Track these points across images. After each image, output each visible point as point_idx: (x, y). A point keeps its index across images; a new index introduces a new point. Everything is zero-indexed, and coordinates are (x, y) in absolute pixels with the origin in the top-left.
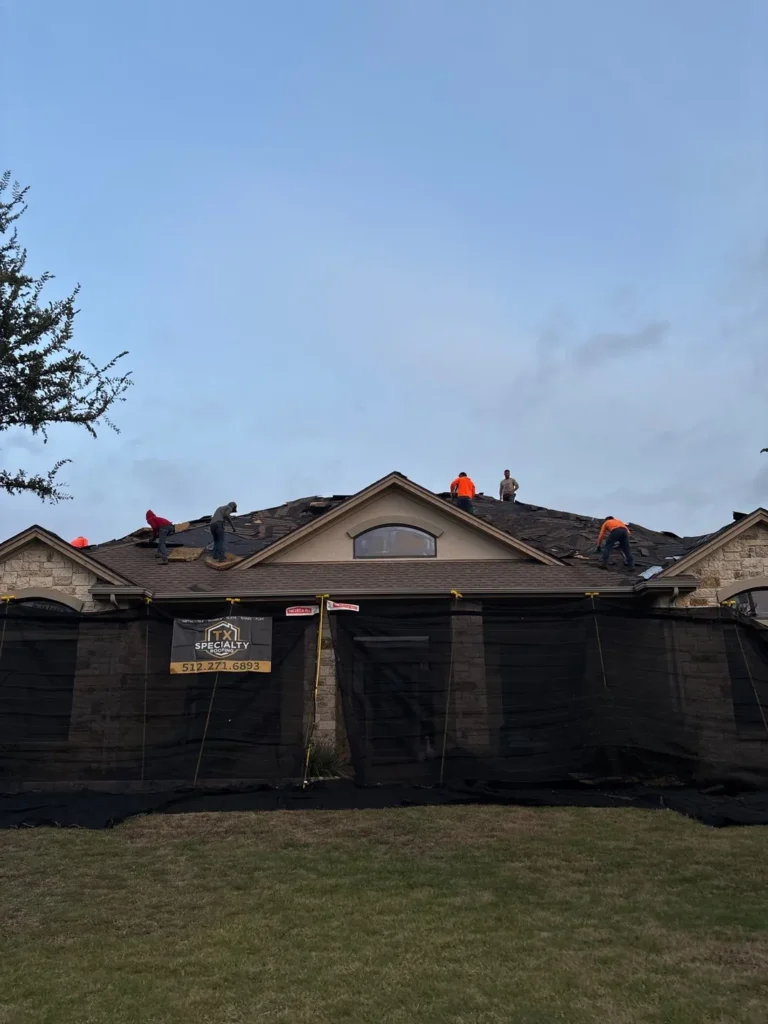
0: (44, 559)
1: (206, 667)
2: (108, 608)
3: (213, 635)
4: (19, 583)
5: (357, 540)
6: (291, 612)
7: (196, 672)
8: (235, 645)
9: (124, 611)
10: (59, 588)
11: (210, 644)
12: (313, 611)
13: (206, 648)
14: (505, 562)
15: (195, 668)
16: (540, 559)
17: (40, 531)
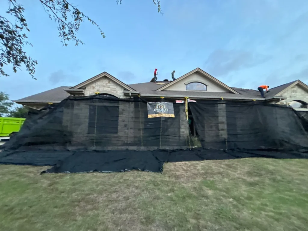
0: (107, 82)
1: (158, 115)
2: (128, 98)
3: (158, 107)
4: (100, 89)
5: (187, 85)
6: (177, 102)
7: (155, 117)
8: (165, 109)
9: (132, 99)
10: (113, 91)
11: (158, 110)
12: (183, 102)
13: (157, 110)
14: (224, 93)
15: (155, 116)
16: (234, 92)
17: (106, 74)
